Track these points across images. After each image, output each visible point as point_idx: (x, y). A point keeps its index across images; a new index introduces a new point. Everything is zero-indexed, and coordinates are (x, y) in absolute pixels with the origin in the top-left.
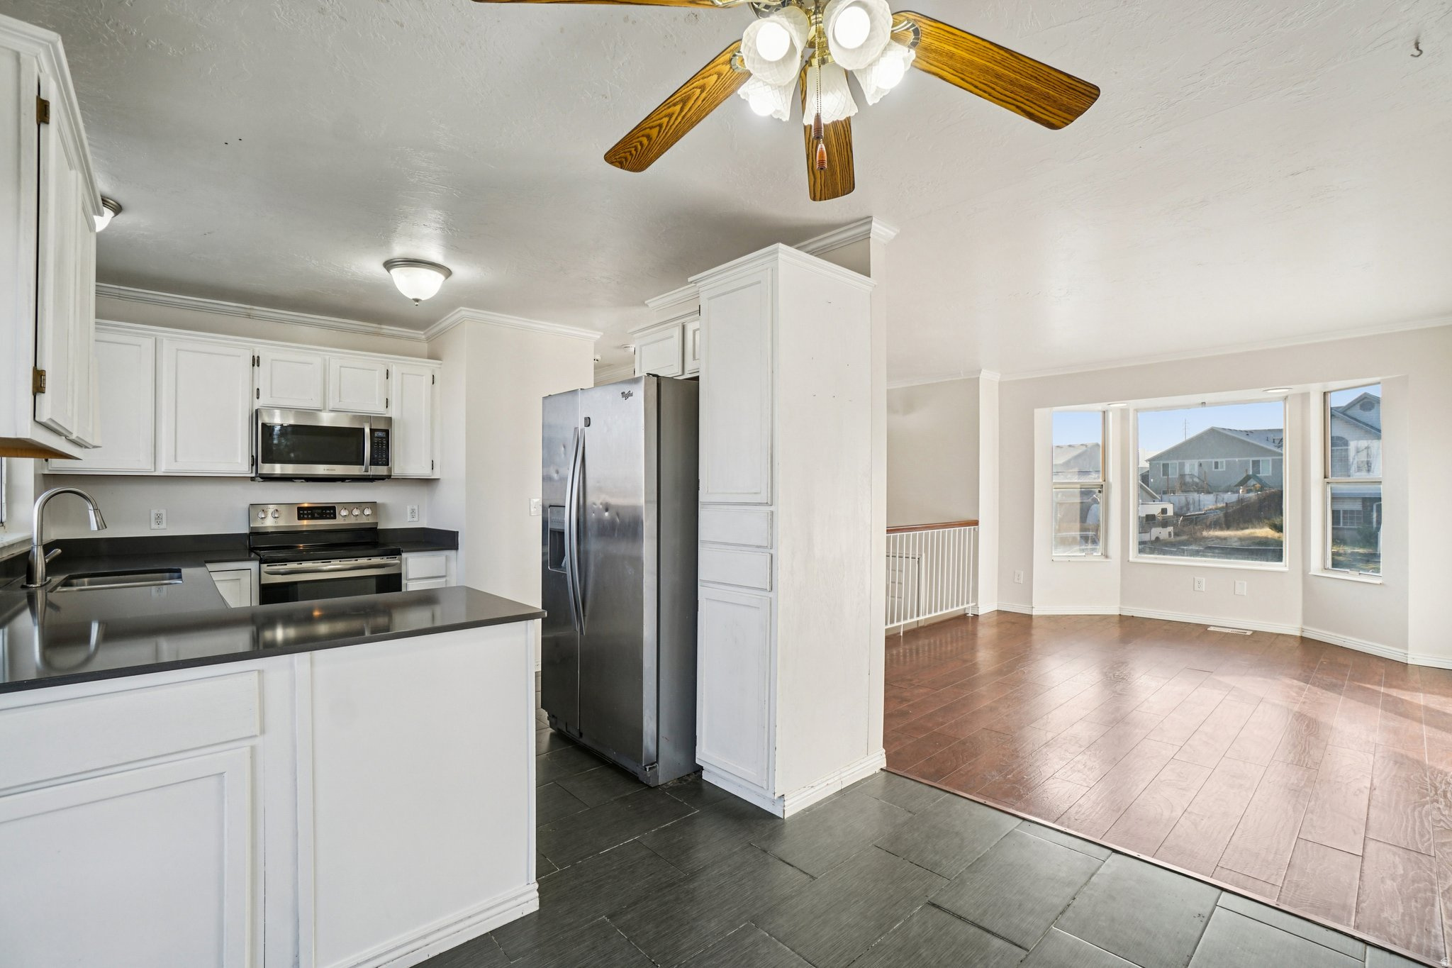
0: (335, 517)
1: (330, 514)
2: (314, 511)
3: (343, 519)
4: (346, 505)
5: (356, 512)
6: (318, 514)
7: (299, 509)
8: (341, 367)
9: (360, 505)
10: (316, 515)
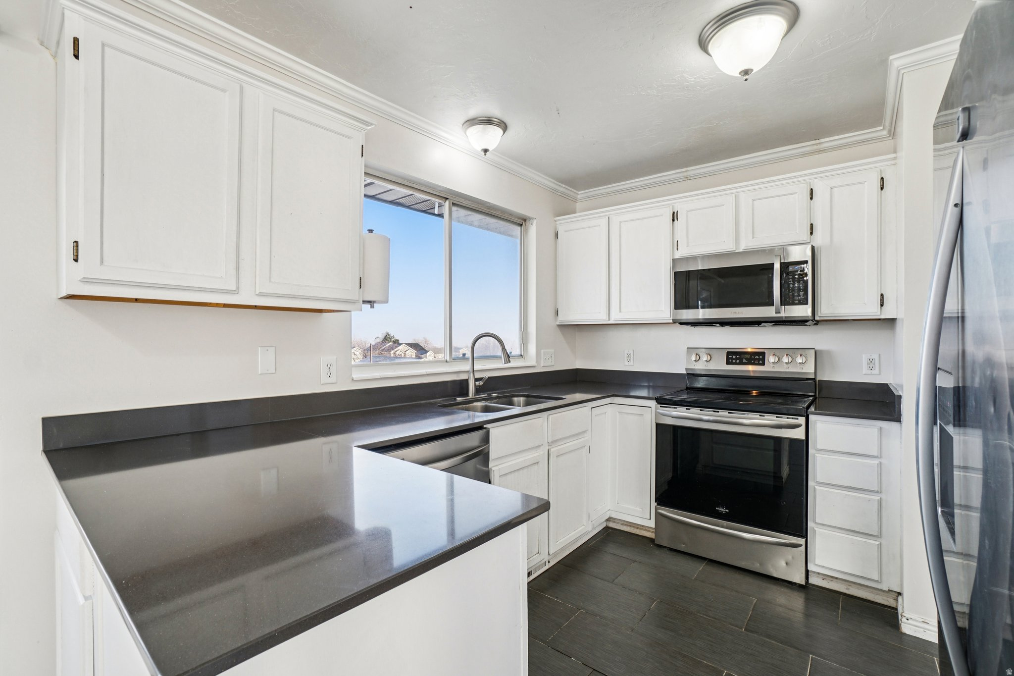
0: (763, 364)
1: (759, 360)
2: (742, 356)
3: (772, 366)
4: (777, 351)
5: (785, 359)
6: (747, 359)
7: (729, 353)
8: (753, 200)
9: (791, 351)
10: (744, 360)
